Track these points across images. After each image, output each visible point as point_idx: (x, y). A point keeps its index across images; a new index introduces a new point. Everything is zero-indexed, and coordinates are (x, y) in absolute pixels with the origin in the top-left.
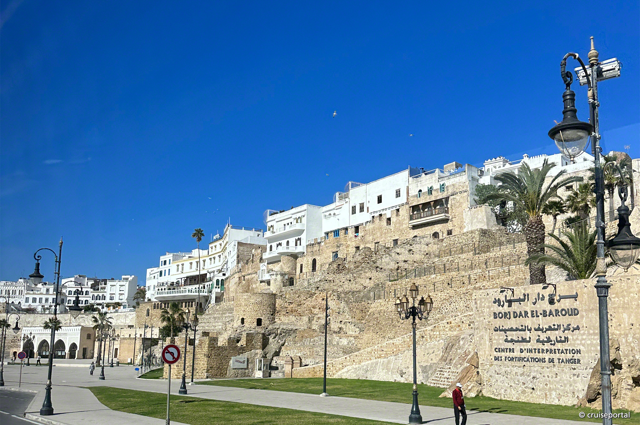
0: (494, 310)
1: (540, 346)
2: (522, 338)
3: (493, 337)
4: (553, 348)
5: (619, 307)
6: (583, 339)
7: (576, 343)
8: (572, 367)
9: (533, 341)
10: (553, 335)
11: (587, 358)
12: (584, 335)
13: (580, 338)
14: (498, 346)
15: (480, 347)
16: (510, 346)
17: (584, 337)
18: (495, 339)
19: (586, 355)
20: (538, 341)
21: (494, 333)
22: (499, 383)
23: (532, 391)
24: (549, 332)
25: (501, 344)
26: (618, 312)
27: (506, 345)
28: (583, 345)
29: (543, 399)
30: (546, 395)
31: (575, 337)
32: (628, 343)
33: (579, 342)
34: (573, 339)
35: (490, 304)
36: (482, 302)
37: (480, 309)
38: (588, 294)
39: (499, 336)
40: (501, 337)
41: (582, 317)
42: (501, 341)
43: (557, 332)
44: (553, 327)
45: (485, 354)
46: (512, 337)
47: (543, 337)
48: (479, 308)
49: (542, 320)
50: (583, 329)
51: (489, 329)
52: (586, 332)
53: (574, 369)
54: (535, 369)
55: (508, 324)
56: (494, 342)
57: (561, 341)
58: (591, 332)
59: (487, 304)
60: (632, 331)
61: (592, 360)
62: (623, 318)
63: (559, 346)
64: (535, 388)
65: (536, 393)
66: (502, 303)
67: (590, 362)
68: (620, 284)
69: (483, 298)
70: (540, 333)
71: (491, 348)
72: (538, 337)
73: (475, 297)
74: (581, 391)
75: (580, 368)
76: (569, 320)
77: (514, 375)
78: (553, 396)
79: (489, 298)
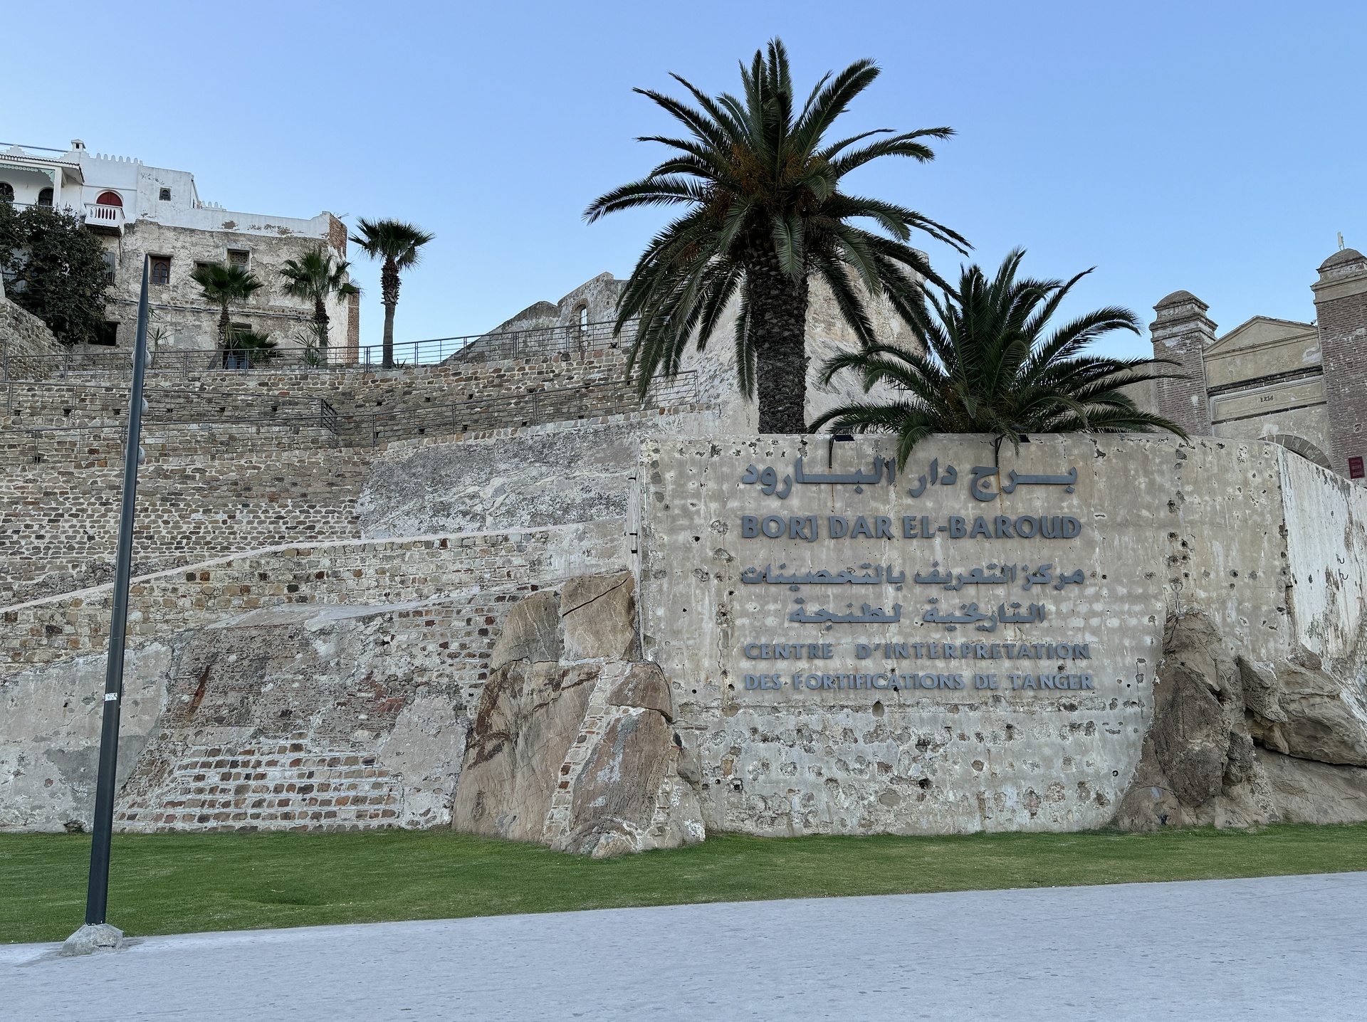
0: (742, 508)
1: (937, 636)
2: (864, 608)
3: (737, 606)
4: (986, 640)
5: (1203, 523)
6: (1093, 614)
7: (1071, 626)
8: (1064, 701)
9: (911, 621)
10: (989, 600)
11: (1109, 670)
12: (1098, 601)
13: (1083, 608)
14: (757, 637)
15: (674, 643)
16: (811, 635)
17: (1098, 607)
18: (744, 613)
19: (1106, 662)
20: (930, 619)
21: (741, 590)
22: (775, 772)
23: (920, 791)
24: (971, 590)
25: (772, 632)
26: (1202, 536)
27: (792, 633)
28: (1095, 631)
29: (971, 814)
30: (981, 801)
31: (1065, 607)
32: (1228, 625)
33: (1079, 623)
34: (1059, 612)
35: (725, 487)
36: (689, 478)
37: (677, 502)
38: (1108, 477)
39: (763, 600)
40: (772, 607)
41: (1090, 544)
42: (771, 621)
43: (1000, 591)
44: (986, 573)
45: (698, 667)
46: (822, 604)
47: (949, 603)
48: (673, 497)
49: (945, 549)
50: (1092, 581)
51: (719, 577)
52: (1105, 592)
53: (1072, 708)
54: (925, 715)
55: (803, 560)
56: (738, 622)
57: (1017, 621)
58: (1122, 591)
59: (712, 485)
60: (1234, 592)
61: (1127, 677)
62: (1213, 553)
63: (1009, 635)
64: (930, 777)
65: (941, 798)
66: (780, 487)
67: (1124, 684)
68: (1202, 456)
69: (693, 462)
70: (934, 592)
71: (726, 646)
72: (928, 607)
73: (656, 457)
74: (1106, 776)
75: (1090, 704)
76: (1046, 552)
77: (839, 737)
78: (1009, 803)
79: (722, 465)
